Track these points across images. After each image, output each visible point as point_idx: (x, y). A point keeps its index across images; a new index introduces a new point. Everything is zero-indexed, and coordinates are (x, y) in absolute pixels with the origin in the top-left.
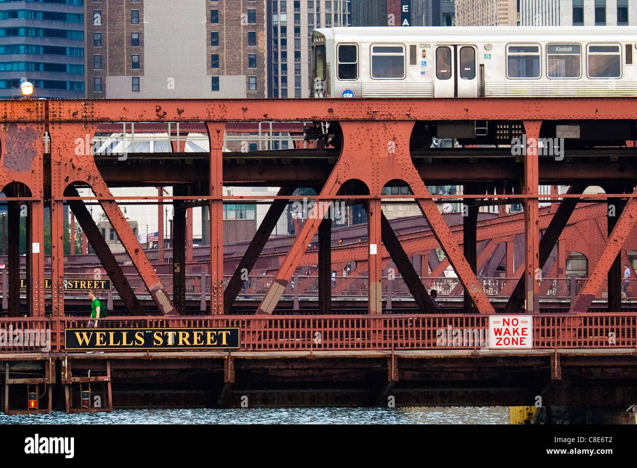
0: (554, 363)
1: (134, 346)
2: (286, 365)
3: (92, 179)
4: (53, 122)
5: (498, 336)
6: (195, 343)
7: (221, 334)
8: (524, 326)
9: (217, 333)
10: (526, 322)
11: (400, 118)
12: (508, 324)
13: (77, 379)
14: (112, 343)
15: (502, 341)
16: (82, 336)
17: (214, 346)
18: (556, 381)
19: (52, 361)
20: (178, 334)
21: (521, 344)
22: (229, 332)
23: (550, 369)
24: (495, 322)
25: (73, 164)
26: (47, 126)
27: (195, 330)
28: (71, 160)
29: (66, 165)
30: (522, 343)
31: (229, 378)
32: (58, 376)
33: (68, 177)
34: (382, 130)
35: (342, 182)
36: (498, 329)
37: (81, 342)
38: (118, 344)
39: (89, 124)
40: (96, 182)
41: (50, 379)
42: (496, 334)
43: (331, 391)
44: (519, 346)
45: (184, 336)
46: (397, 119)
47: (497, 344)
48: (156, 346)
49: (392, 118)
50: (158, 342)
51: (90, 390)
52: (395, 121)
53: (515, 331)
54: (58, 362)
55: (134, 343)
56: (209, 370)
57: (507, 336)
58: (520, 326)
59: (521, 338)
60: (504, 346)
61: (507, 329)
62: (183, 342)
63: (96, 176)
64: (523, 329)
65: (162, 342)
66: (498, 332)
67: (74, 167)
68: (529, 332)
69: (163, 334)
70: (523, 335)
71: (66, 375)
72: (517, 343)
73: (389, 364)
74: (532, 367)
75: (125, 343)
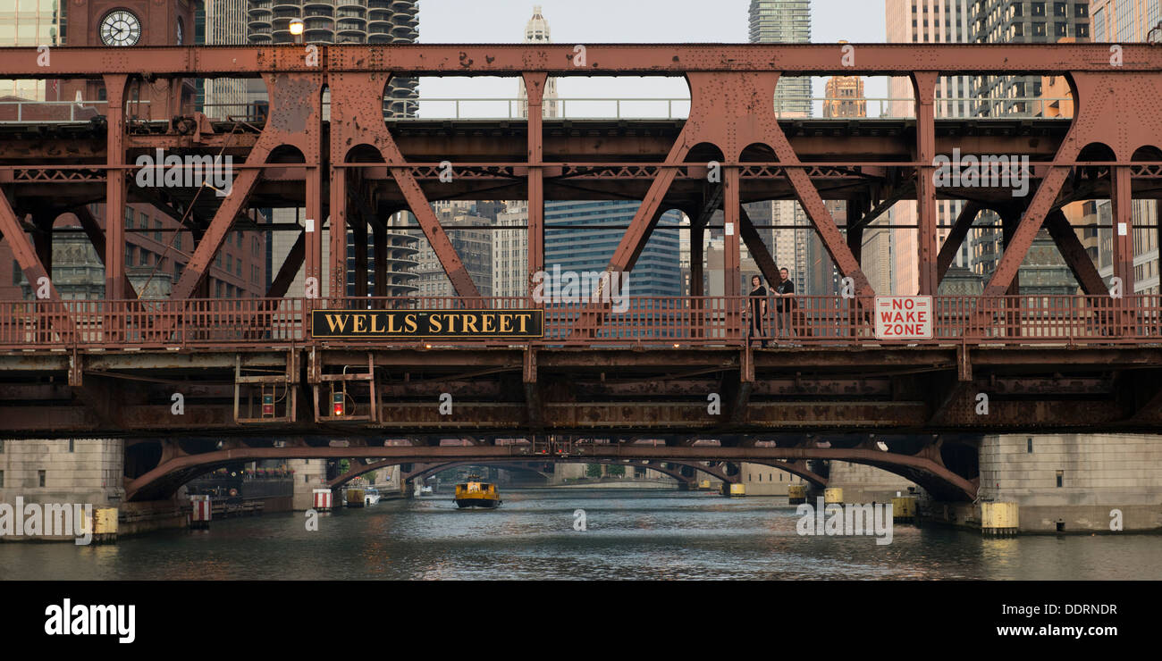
0: (962, 359)
1: (403, 333)
2: (606, 361)
3: (380, 143)
4: (333, 72)
5: (887, 322)
6: (485, 329)
7: (519, 318)
8: (921, 309)
9: (514, 316)
10: (924, 304)
11: (763, 67)
12: (900, 307)
13: (329, 377)
14: (374, 329)
15: (893, 328)
16: (334, 320)
17: (510, 334)
18: (965, 382)
19: (295, 353)
20: (462, 318)
21: (918, 333)
22: (529, 316)
23: (957, 366)
24: (883, 304)
25: (357, 124)
26: (325, 76)
27: (485, 313)
28: (355, 119)
29: (348, 124)
30: (919, 331)
31: (529, 376)
32: (304, 373)
33: (350, 139)
34: (740, 83)
35: (691, 146)
36: (887, 313)
37: (333, 328)
38: (383, 331)
39: (378, 74)
40: (386, 145)
41: (292, 375)
42: (884, 321)
43: (676, 405)
44: (915, 336)
45: (470, 320)
46: (758, 69)
47: (886, 333)
48: (432, 333)
49: (752, 68)
50: (435, 328)
51: (345, 391)
52: (756, 71)
53: (910, 316)
54: (304, 354)
55: (403, 330)
56: (505, 366)
57: (899, 322)
58: (916, 309)
59: (917, 326)
60: (894, 336)
61: (899, 313)
62: (469, 328)
63: (385, 137)
64: (919, 313)
65: (440, 329)
66: (886, 317)
67: (358, 127)
68: (928, 317)
69: (442, 317)
70: (920, 320)
71: (313, 371)
72: (912, 333)
73: (742, 360)
74: (932, 366)
75: (391, 329)
